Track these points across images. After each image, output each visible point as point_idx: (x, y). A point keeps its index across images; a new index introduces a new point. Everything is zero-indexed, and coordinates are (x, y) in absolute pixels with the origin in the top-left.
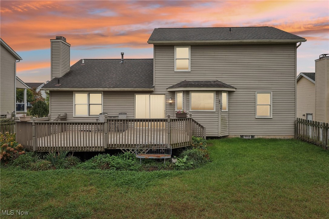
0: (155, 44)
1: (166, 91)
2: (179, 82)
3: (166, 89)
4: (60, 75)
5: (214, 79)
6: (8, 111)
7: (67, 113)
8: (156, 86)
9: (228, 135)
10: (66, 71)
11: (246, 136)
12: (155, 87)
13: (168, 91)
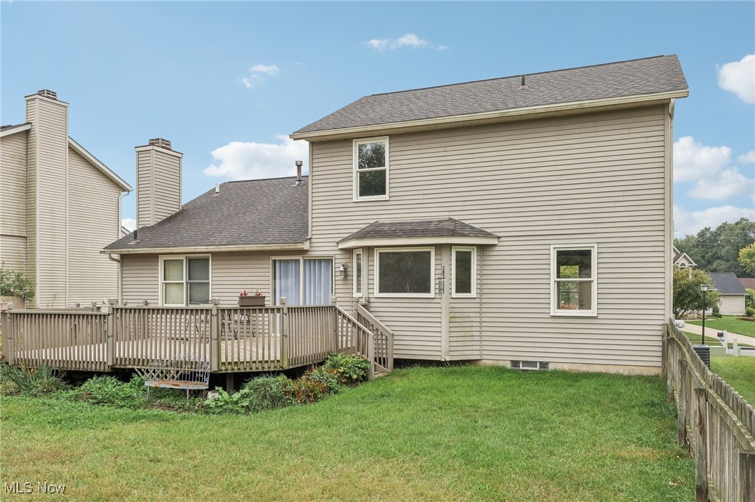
0: (313, 140)
1: (335, 248)
2: (364, 226)
3: (335, 244)
4: (151, 221)
5: (444, 215)
6: (104, 299)
7: (149, 301)
8: (314, 237)
9: (478, 358)
10: (170, 212)
11: (525, 363)
12: (313, 241)
13: (341, 249)
